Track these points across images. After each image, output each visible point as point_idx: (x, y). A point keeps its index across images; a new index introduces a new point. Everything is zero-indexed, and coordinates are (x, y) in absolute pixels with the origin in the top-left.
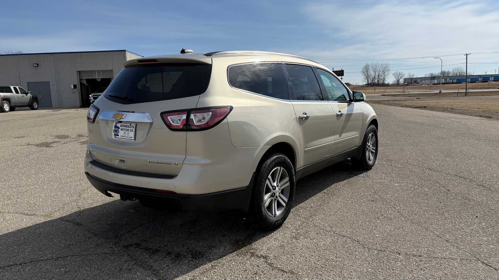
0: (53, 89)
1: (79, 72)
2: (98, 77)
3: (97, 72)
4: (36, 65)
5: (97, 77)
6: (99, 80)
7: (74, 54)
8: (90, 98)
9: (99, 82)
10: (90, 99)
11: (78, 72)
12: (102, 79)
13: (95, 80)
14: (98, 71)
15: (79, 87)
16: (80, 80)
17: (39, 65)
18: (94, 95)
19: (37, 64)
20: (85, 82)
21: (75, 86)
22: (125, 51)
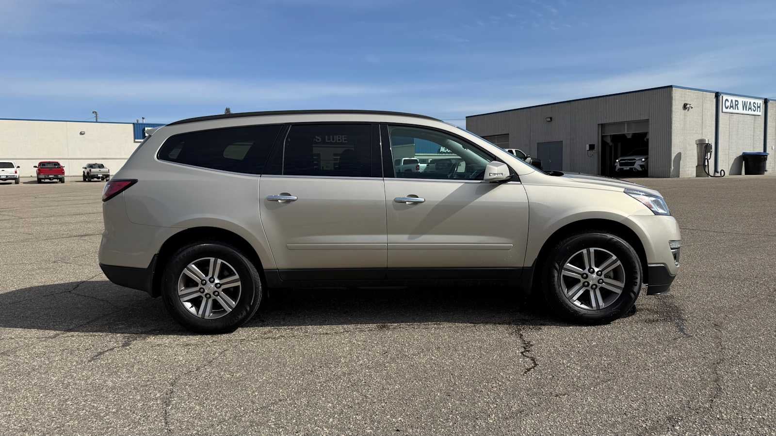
0: (566, 151)
1: (602, 125)
2: (628, 131)
3: (626, 125)
4: (549, 120)
5: (626, 131)
6: (629, 137)
7: (596, 99)
8: (616, 164)
9: (629, 139)
10: (616, 166)
11: (600, 126)
12: (634, 135)
13: (624, 136)
14: (629, 123)
15: (598, 148)
16: (603, 137)
17: (552, 120)
18: (621, 160)
19: (551, 118)
20: (609, 140)
21: (592, 147)
22: (671, 87)
